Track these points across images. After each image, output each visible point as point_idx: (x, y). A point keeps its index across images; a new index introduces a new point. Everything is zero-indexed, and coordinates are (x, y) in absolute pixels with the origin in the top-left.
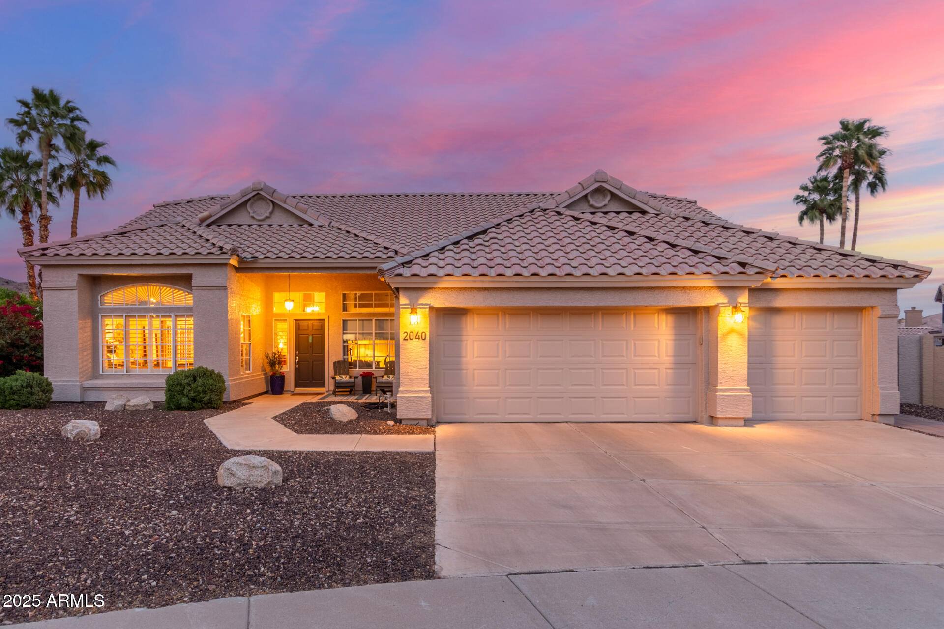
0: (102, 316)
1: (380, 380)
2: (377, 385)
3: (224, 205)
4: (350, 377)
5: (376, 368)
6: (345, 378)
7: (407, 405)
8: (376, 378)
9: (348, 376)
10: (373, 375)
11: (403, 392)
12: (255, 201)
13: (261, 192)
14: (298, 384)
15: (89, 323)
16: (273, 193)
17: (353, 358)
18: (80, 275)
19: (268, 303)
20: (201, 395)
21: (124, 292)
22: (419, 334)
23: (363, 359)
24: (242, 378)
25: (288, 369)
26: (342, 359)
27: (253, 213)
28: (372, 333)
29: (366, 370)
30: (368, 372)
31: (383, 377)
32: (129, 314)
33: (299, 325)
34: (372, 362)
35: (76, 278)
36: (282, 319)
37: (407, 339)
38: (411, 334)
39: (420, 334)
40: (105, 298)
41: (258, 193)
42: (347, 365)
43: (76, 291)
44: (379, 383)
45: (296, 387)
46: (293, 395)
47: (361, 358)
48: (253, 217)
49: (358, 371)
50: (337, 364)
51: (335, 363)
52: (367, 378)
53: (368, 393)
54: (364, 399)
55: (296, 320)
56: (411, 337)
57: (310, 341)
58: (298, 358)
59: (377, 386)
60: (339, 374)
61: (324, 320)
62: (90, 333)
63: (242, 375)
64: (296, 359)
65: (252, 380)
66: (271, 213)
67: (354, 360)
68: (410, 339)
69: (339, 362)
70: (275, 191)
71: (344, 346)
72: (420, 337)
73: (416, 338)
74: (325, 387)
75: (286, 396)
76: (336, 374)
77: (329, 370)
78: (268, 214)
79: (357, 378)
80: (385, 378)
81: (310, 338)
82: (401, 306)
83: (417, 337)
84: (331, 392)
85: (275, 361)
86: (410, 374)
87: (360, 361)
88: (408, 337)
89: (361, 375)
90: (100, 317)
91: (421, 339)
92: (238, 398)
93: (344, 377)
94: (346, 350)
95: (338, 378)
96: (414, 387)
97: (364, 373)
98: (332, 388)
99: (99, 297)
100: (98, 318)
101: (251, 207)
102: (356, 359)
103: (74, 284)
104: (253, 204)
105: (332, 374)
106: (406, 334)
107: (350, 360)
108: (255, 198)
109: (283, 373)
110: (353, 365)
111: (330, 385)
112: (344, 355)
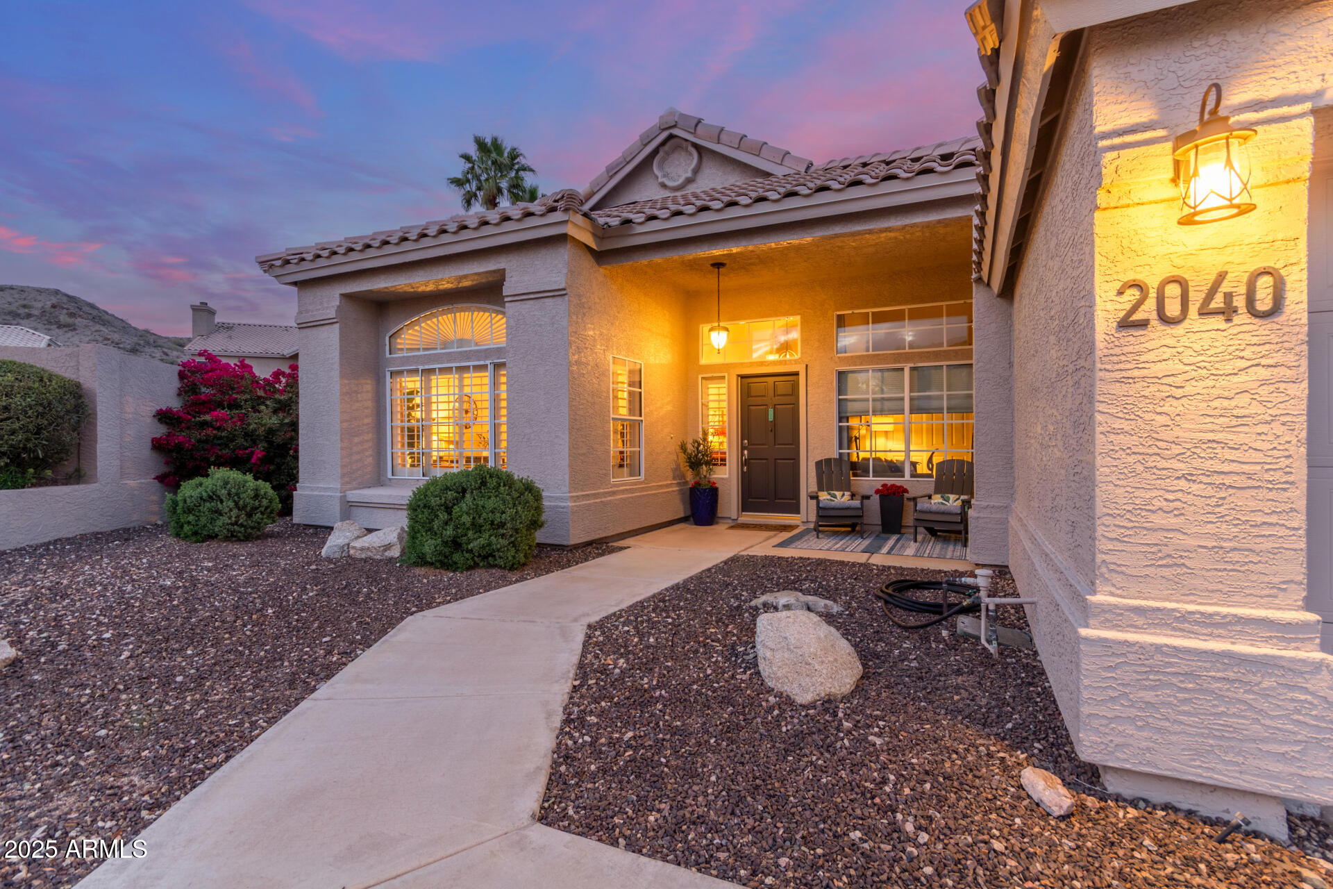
0: (392, 373)
1: (923, 505)
2: (917, 516)
3: (613, 169)
4: (853, 496)
5: (912, 476)
6: (842, 499)
7: (1149, 696)
8: (914, 499)
9: (847, 494)
10: (906, 491)
11: (1112, 616)
12: (668, 154)
13: (676, 132)
14: (746, 506)
15: (368, 386)
16: (696, 126)
17: (860, 454)
18: (343, 296)
19: (689, 343)
20: (470, 533)
21: (421, 327)
22: (1225, 287)
23: (882, 456)
24: (614, 493)
25: (727, 477)
26: (836, 456)
27: (664, 176)
28: (902, 399)
29: (891, 480)
30: (893, 486)
31: (930, 497)
32: (427, 367)
33: (749, 388)
34: (903, 463)
35: (336, 302)
36: (715, 375)
37: (1144, 324)
38: (1173, 290)
39: (1235, 285)
40: (399, 341)
41: (671, 137)
42: (846, 468)
43: (337, 326)
44: (921, 512)
45: (743, 511)
46: (732, 527)
47: (879, 455)
48: (664, 186)
49: (870, 483)
50: (824, 467)
51: (819, 464)
52: (893, 499)
53: (894, 533)
54: (885, 550)
55: (743, 377)
56: (1173, 309)
57: (771, 418)
58: (746, 452)
59: (917, 520)
60: (829, 488)
61: (797, 374)
62: (370, 404)
63: (615, 486)
64: (742, 455)
65: (640, 496)
66: (696, 171)
67: (863, 459)
68: (1164, 319)
69: (828, 461)
70: (699, 122)
71: (840, 428)
72: (1240, 302)
73: (1204, 313)
74: (798, 512)
75: (720, 528)
76: (821, 488)
77: (808, 479)
78: (689, 174)
79: (868, 497)
80: (937, 499)
81: (771, 412)
82: (1103, 143)
83: (1218, 302)
84: (812, 526)
85: (699, 459)
86: (1159, 520)
87: (877, 460)
88: (1148, 310)
89: (877, 492)
90: (388, 375)
91: (1242, 318)
92: (597, 537)
93: (838, 494)
94: (847, 438)
95: (824, 496)
96: (1191, 593)
97: (884, 486)
98: (813, 517)
99: (387, 338)
100: (385, 376)
101: (661, 167)
102: (867, 455)
103: (332, 313)
104: (663, 160)
105: (813, 487)
106: (1132, 295)
107: (854, 459)
108: (667, 147)
109: (714, 483)
110: (858, 468)
111: (808, 511)
112: (841, 448)
